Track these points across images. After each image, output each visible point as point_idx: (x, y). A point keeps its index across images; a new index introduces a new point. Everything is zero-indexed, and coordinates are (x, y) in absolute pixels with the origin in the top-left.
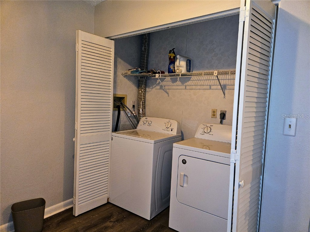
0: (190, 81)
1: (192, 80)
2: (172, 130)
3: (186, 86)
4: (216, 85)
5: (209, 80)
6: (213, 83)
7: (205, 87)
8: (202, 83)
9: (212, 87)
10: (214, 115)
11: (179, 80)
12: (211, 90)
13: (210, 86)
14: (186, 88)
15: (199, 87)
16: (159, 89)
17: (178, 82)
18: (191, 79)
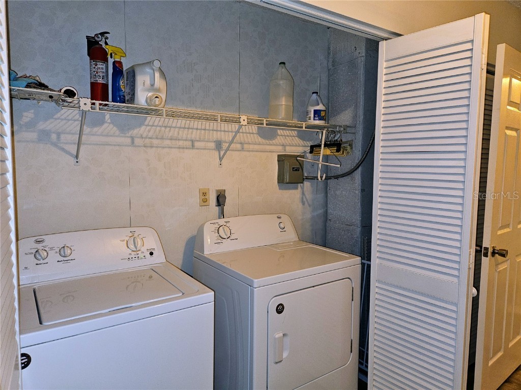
0: (143, 128)
1: (148, 125)
2: (151, 254)
3: (132, 138)
4: (203, 141)
5: (188, 128)
6: (198, 137)
7: (181, 143)
8: (174, 133)
9: (197, 144)
10: (205, 201)
11: (109, 121)
12: (195, 151)
13: (193, 141)
14: (133, 142)
15: (167, 142)
16: (33, 142)
17: (106, 125)
18: (146, 123)
